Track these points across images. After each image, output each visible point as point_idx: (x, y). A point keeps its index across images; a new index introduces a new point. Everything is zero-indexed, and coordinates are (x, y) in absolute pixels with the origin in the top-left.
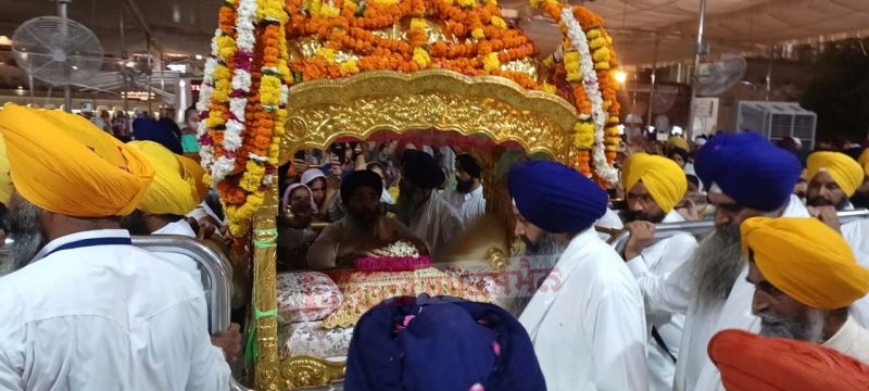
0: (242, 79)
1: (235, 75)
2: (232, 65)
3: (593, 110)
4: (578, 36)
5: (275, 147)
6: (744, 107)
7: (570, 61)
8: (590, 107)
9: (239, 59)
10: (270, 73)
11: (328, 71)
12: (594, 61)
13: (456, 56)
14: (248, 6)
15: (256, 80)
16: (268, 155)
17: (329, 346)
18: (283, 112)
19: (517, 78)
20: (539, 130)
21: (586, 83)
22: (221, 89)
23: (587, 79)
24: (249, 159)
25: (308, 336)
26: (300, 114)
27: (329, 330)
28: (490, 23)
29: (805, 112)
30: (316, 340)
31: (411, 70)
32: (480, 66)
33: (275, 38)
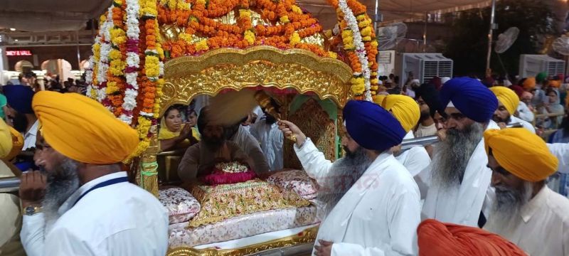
0: (133, 59)
1: (127, 56)
2: (123, 49)
3: (363, 69)
4: (351, 20)
5: (158, 106)
6: (407, 57)
7: (346, 36)
8: (361, 67)
9: (129, 45)
10: (152, 54)
11: (187, 50)
12: (362, 36)
13: (271, 35)
14: (133, 7)
15: (142, 59)
16: (153, 112)
17: (196, 238)
18: (161, 81)
19: (313, 49)
20: (327, 83)
21: (358, 51)
22: (116, 67)
23: (358, 48)
24: (140, 115)
25: (181, 233)
26: (170, 81)
27: (196, 228)
28: (291, 10)
29: (446, 59)
30: (187, 236)
31: (243, 47)
32: (288, 42)
33: (153, 28)
